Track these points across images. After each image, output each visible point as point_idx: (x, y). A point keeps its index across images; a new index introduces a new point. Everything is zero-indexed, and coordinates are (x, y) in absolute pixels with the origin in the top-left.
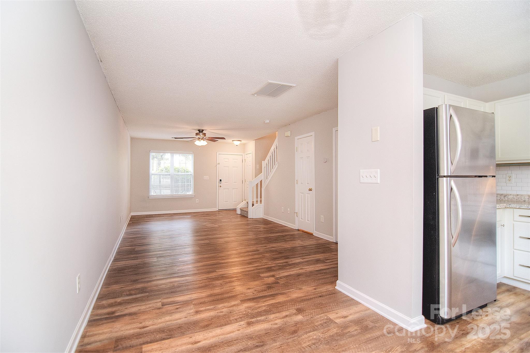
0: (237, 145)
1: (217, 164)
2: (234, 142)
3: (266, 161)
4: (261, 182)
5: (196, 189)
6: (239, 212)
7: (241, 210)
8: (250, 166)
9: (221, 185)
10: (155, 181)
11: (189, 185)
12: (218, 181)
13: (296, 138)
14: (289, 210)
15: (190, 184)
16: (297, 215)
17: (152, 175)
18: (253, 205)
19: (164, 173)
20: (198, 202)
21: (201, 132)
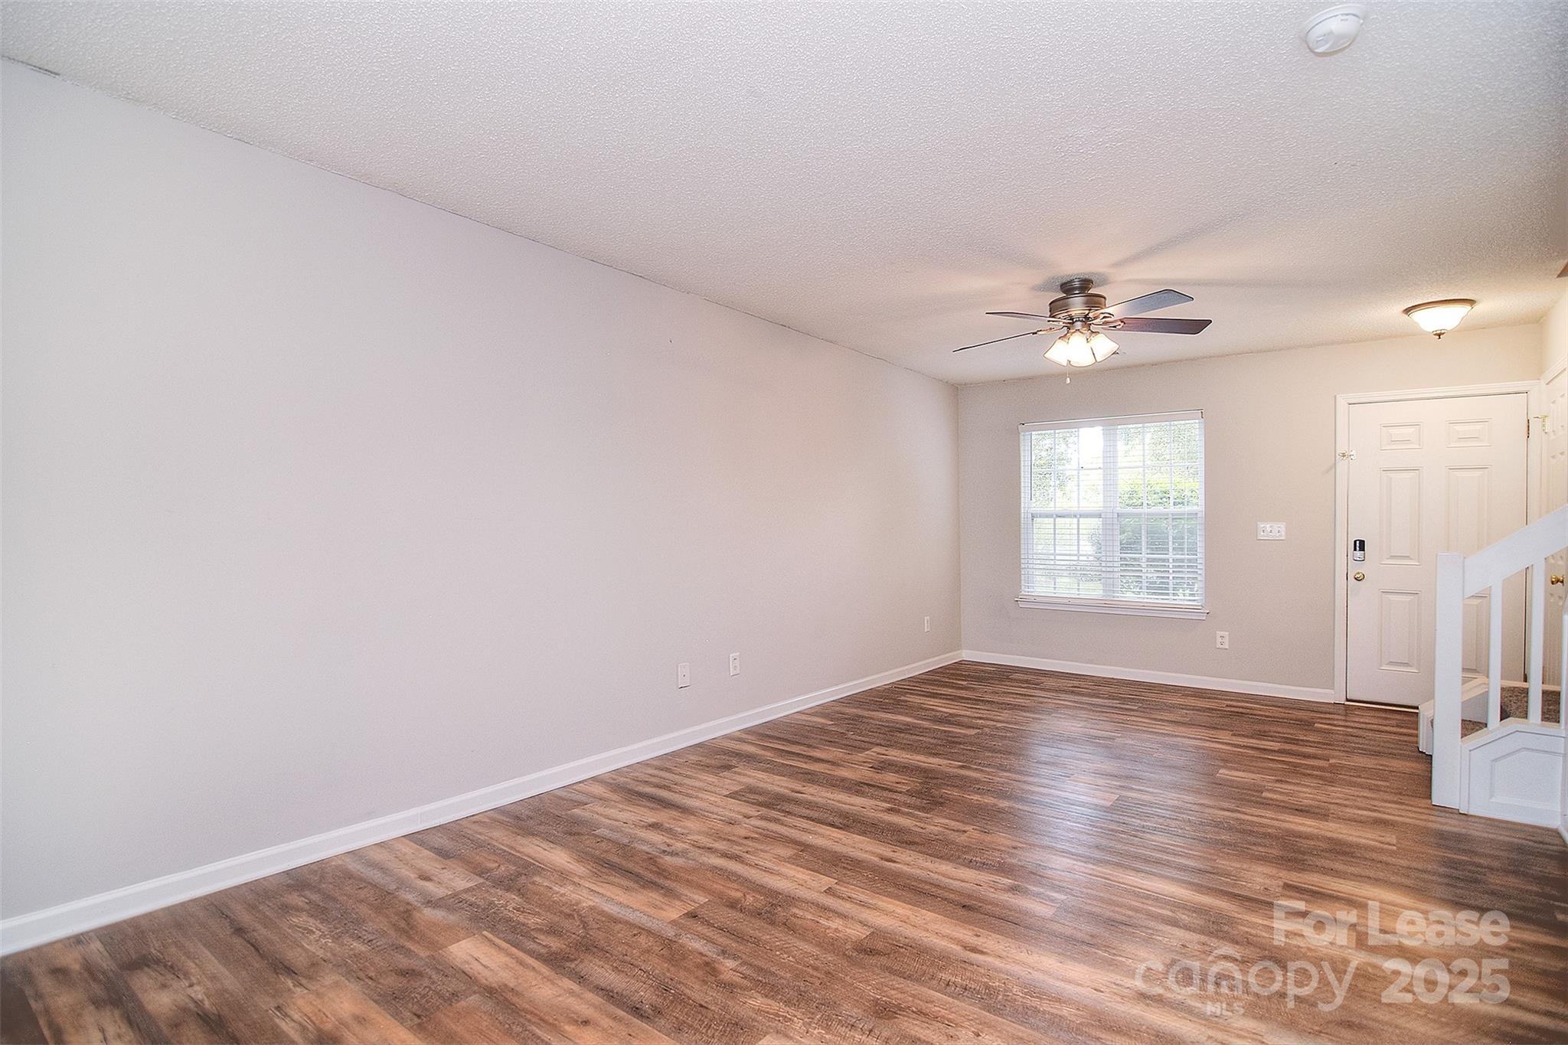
0: (1438, 339)
1: (1339, 457)
9: (1361, 567)
12: (1345, 546)
17: (1034, 515)
20: (1226, 646)
21: (1077, 292)
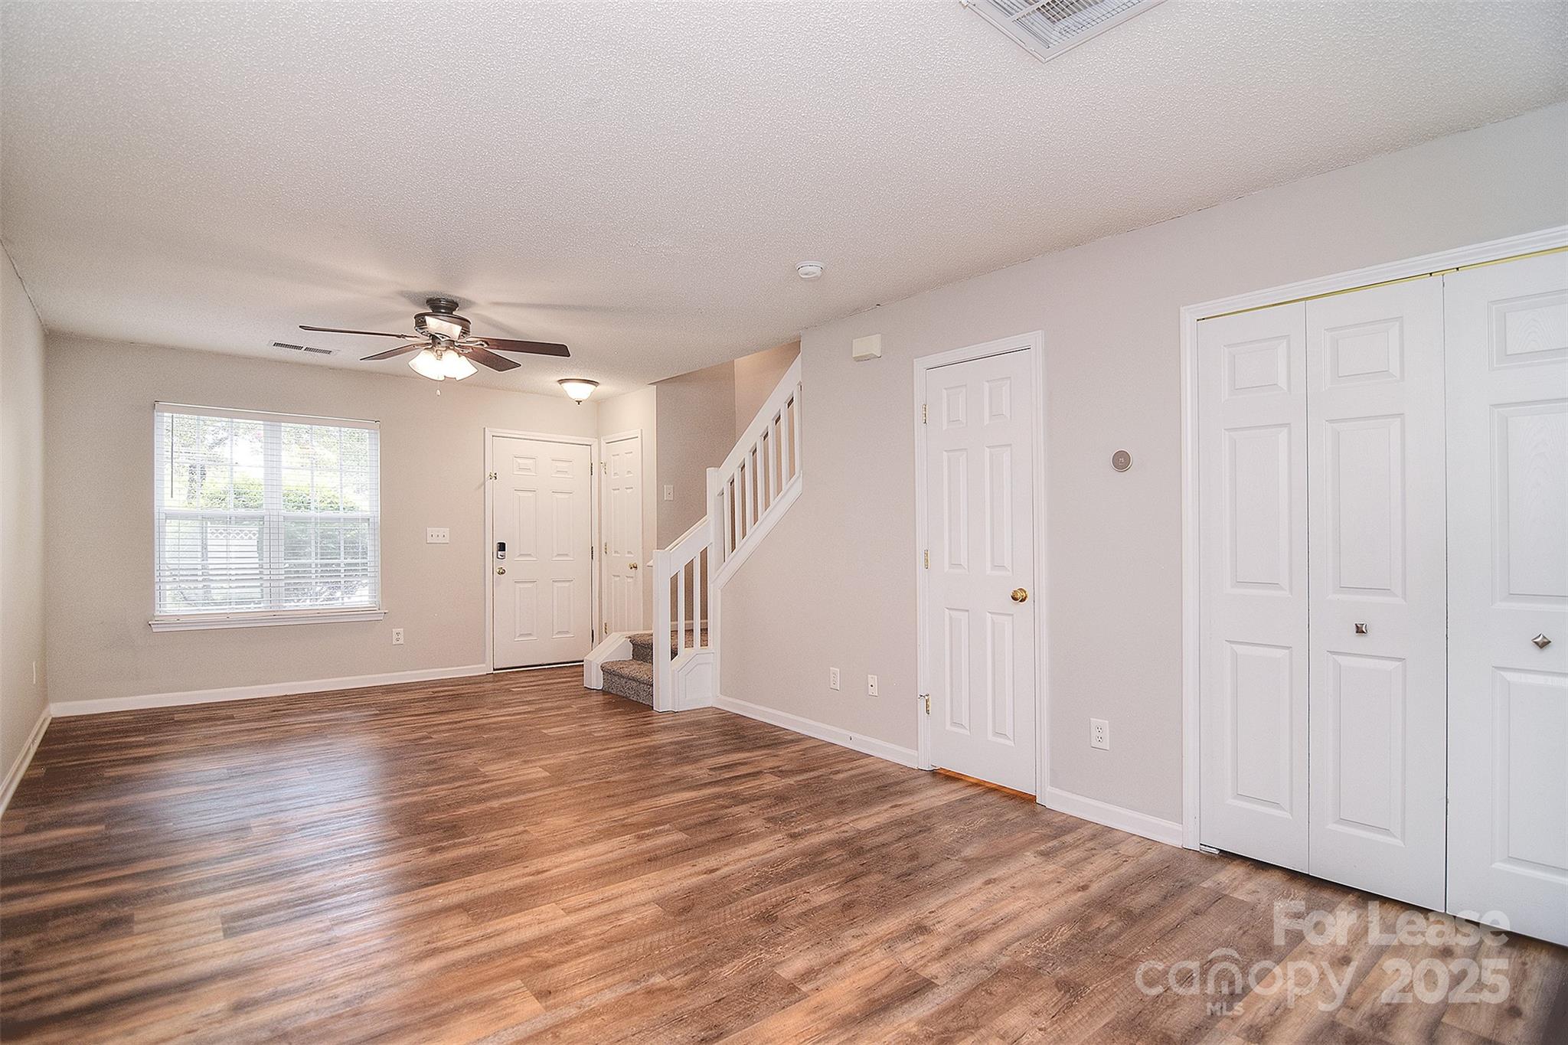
0: (579, 402)
1: (487, 475)
2: (566, 385)
3: (730, 466)
4: (704, 555)
5: (388, 582)
6: (594, 679)
7: (608, 671)
8: (629, 491)
9: (505, 564)
10: (185, 549)
11: (356, 564)
12: (491, 548)
13: (920, 365)
14: (872, 679)
15: (364, 561)
16: (930, 708)
17: (169, 516)
18: (674, 653)
19: (232, 512)
20: (401, 641)
21: (443, 311)
